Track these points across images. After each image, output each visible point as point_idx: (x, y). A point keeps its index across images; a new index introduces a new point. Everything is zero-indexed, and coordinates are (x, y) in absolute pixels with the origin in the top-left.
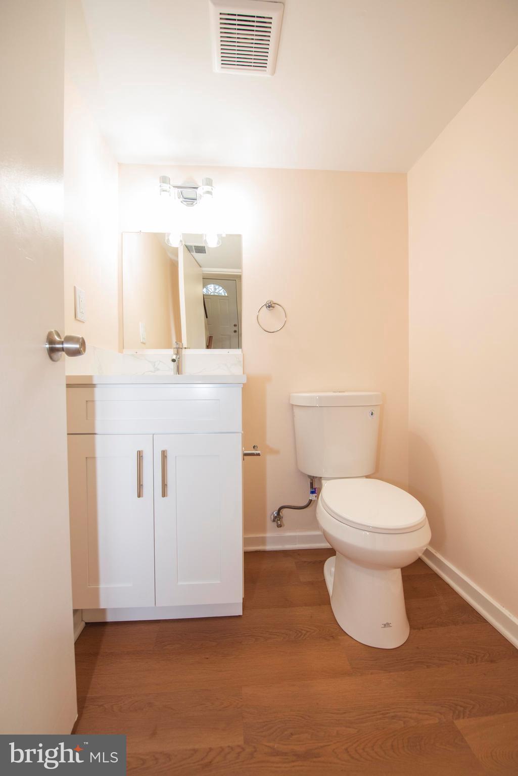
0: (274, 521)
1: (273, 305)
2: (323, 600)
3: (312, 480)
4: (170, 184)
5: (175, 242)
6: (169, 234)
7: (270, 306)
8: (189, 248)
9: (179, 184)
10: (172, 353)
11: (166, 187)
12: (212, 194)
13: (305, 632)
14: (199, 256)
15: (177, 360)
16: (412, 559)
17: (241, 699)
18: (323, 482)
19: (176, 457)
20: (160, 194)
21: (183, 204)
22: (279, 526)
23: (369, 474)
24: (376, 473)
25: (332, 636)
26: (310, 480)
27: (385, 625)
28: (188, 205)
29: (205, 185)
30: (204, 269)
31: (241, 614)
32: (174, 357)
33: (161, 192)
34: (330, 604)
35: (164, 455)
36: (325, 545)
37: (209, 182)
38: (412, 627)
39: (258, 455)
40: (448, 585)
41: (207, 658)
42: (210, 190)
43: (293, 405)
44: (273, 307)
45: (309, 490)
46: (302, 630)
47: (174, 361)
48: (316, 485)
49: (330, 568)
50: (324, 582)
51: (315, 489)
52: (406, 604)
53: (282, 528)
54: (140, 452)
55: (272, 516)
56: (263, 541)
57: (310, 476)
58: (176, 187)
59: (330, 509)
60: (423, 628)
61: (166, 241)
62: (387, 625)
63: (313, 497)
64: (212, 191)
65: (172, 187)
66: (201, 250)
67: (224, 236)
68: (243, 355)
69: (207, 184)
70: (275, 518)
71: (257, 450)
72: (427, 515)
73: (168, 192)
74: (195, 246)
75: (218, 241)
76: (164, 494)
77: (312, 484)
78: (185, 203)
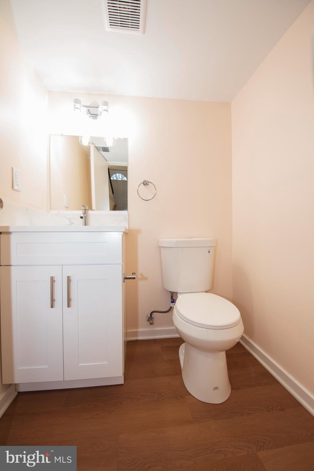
0: (148, 321)
1: (148, 183)
2: (177, 372)
3: (172, 294)
4: (80, 104)
5: (85, 142)
6: (82, 137)
7: (145, 183)
8: (97, 148)
9: (88, 104)
10: (82, 213)
11: (78, 106)
12: (108, 112)
13: (164, 394)
14: (104, 154)
15: (84, 217)
16: (234, 344)
17: (118, 443)
18: (178, 295)
19: (78, 280)
20: (74, 110)
21: (90, 118)
22: (151, 324)
23: (207, 290)
24: (212, 289)
25: (182, 396)
26: (170, 294)
27: (215, 388)
28: (93, 118)
29: (103, 105)
30: (109, 162)
31: (123, 383)
32: (82, 215)
33: (74, 109)
34: (181, 374)
35: (69, 280)
36: (177, 336)
37: (106, 104)
38: (232, 388)
39: (134, 278)
40: (256, 359)
41: (98, 415)
42: (107, 109)
43: (160, 247)
44: (148, 184)
45: (170, 300)
46: (162, 392)
47: (82, 218)
48: (174, 298)
49: (182, 350)
50: (178, 359)
51: (174, 300)
52: (229, 373)
53: (152, 325)
54: (52, 277)
55: (147, 318)
56: (136, 334)
57: (170, 292)
58: (85, 106)
59: (181, 314)
60: (239, 389)
61: (79, 141)
62: (216, 388)
63: (172, 305)
64: (108, 110)
65: (81, 106)
66: (106, 150)
67: (116, 138)
68: (128, 214)
69: (105, 105)
70: (149, 318)
71: (133, 276)
72: (241, 316)
73: (79, 109)
74: (102, 147)
75: (114, 142)
76: (69, 306)
77: (172, 297)
78: (91, 117)
